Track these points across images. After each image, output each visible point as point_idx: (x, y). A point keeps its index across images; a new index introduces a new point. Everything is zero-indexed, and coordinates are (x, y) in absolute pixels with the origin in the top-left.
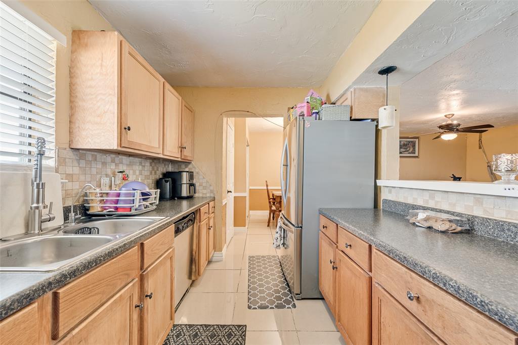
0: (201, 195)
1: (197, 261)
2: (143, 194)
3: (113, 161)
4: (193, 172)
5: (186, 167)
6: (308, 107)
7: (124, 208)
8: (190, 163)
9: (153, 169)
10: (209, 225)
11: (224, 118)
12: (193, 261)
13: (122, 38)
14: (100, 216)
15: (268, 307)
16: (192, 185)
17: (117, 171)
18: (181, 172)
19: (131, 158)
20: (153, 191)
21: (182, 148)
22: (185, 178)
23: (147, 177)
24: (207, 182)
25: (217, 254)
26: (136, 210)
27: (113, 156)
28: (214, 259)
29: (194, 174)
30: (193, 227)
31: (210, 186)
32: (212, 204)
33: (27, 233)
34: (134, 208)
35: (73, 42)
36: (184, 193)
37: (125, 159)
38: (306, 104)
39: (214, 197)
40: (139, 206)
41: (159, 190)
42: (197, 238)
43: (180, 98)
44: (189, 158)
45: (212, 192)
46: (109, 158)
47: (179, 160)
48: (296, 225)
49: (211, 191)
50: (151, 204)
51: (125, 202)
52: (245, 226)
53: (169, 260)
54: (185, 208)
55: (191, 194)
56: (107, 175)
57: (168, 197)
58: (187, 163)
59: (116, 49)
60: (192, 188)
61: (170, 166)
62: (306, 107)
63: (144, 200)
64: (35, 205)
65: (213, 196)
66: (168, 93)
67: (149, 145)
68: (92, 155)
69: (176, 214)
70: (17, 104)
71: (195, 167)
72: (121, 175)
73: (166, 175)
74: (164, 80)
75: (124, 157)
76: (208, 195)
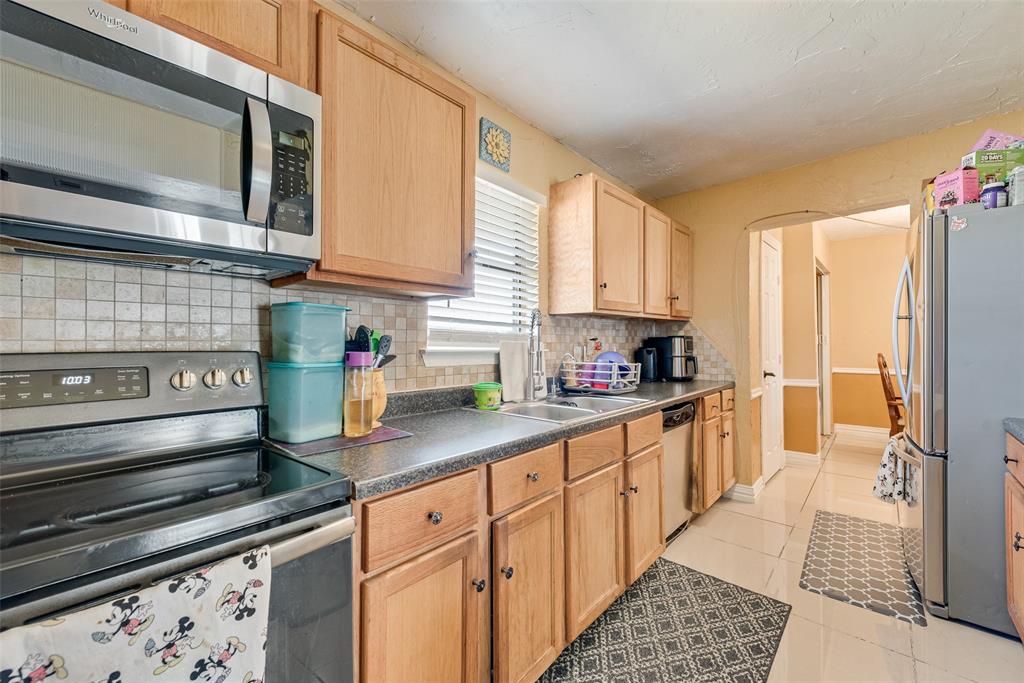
0: (707, 378)
1: (700, 484)
2: (621, 368)
3: (585, 326)
4: (691, 338)
5: (680, 330)
6: (968, 181)
7: (601, 384)
8: (686, 322)
9: (630, 333)
10: (722, 430)
11: (751, 235)
12: (693, 481)
13: (597, 177)
14: (576, 392)
15: (848, 600)
16: (690, 359)
17: (589, 338)
18: (671, 338)
19: (604, 320)
20: (632, 365)
21: (673, 299)
22: (678, 347)
23: (622, 346)
24: (719, 354)
25: (740, 488)
26: (614, 387)
27: (584, 319)
28: (735, 496)
29: (694, 341)
30: (692, 426)
31: (725, 361)
32: (727, 394)
33: (526, 399)
34: (612, 385)
35: (551, 198)
36: (678, 372)
37: (597, 323)
38: (960, 174)
39: (734, 383)
40: (618, 383)
41: (640, 364)
42: (698, 445)
43: (669, 220)
44: (684, 314)
45: (728, 372)
46: (580, 322)
47: (669, 318)
48: (928, 450)
49: (726, 370)
50: (631, 383)
51: (603, 376)
52: (815, 453)
53: (655, 461)
54: (679, 393)
55: (690, 374)
56: (579, 344)
57: (652, 376)
58: (681, 322)
59: (591, 194)
60: (690, 364)
61: (654, 329)
62: (960, 183)
63: (623, 376)
64: (536, 372)
65: (731, 380)
66: (651, 221)
67: (625, 301)
68: (567, 320)
69: (664, 399)
70: (510, 277)
71: (697, 328)
72: (593, 342)
73: (649, 343)
74: (644, 204)
75: (595, 320)
76: (721, 378)
